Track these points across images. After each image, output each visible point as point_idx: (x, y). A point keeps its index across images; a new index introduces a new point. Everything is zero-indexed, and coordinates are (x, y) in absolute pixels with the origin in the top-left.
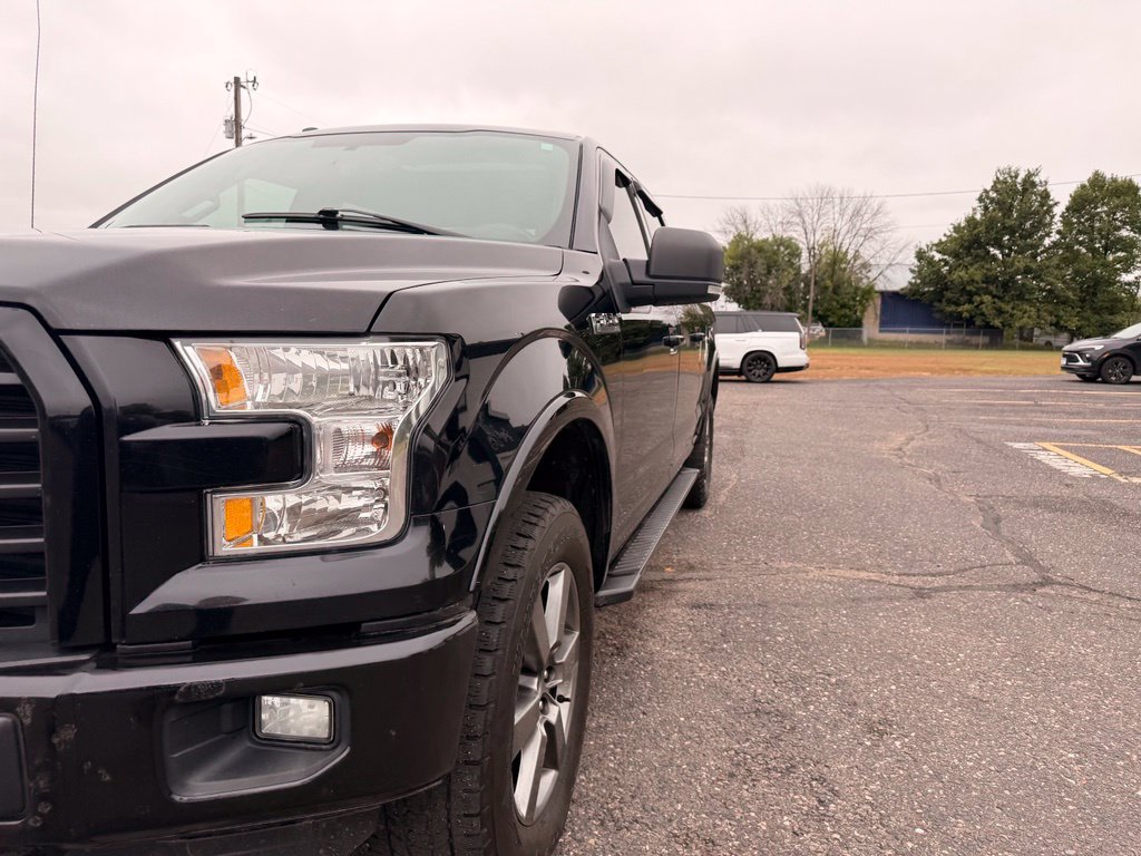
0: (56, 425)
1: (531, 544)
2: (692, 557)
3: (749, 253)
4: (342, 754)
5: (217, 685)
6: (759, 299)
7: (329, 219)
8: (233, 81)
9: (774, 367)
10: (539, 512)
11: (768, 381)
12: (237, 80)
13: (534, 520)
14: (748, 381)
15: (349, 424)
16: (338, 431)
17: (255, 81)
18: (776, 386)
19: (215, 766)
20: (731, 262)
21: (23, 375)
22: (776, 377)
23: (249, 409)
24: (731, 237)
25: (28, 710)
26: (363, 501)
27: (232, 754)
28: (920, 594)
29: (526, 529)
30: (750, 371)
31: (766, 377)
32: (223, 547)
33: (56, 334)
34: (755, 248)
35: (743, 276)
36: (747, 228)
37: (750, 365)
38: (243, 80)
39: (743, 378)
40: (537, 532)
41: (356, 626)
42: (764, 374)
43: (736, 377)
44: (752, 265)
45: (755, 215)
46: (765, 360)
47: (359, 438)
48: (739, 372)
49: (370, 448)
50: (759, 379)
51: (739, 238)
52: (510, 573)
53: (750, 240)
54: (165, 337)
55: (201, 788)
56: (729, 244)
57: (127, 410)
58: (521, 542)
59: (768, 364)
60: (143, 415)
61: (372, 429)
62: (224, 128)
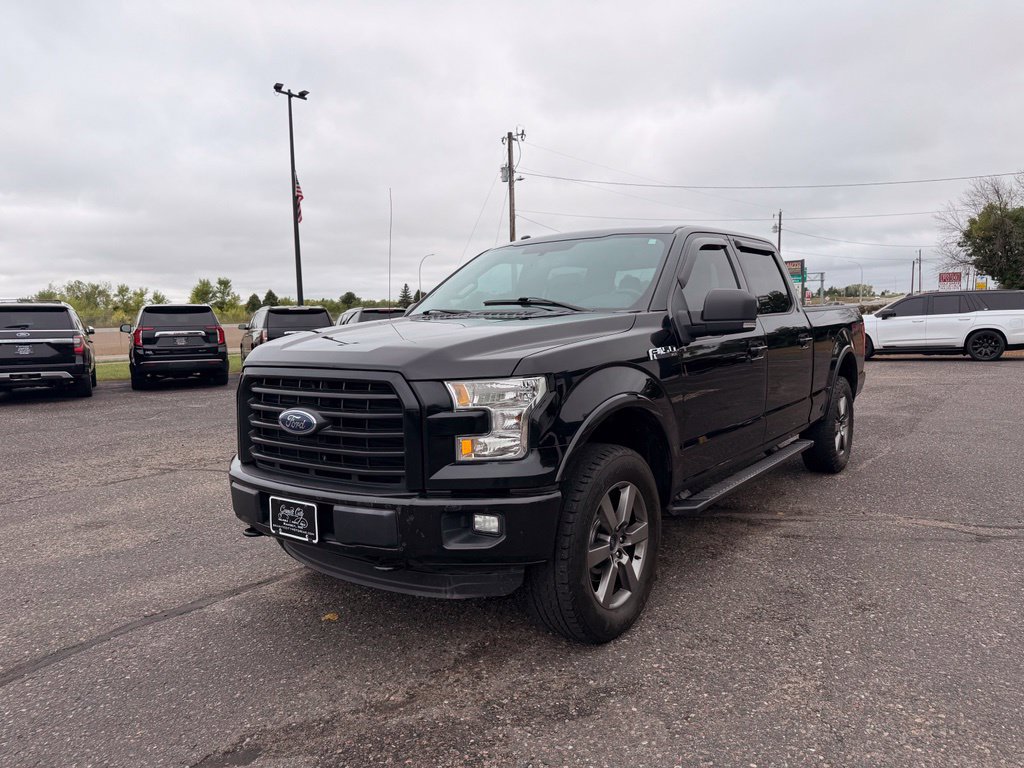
0: (409, 413)
1: (598, 468)
2: (805, 507)
3: (1003, 223)
4: (503, 538)
5: (458, 506)
6: (1016, 270)
7: (523, 302)
8: (506, 136)
9: (1003, 345)
10: (607, 453)
11: (998, 359)
12: (510, 134)
13: (603, 457)
14: (973, 359)
15: (507, 411)
16: (502, 414)
17: (523, 134)
18: (1003, 364)
19: (458, 539)
20: (981, 234)
21: (398, 396)
22: (1006, 354)
23: (470, 406)
24: (981, 209)
25: (399, 509)
26: (513, 444)
27: (464, 535)
28: (980, 539)
29: (598, 461)
30: (976, 349)
31: (993, 356)
32: (461, 457)
33: (408, 381)
34: (1010, 218)
35: (996, 247)
36: (999, 196)
37: (975, 344)
38: (514, 134)
39: (968, 356)
40: (603, 463)
41: (508, 490)
42: (992, 352)
43: (961, 356)
44: (1007, 236)
45: (1008, 182)
46: (992, 338)
47: (511, 417)
48: (964, 350)
49: (515, 421)
50: (986, 358)
51: (990, 209)
52: (585, 480)
53: (1003, 210)
54: (441, 381)
55: (453, 545)
56: (979, 215)
57: (429, 407)
58: (593, 467)
59: (996, 342)
60: (435, 409)
61: (516, 413)
62: (500, 174)
